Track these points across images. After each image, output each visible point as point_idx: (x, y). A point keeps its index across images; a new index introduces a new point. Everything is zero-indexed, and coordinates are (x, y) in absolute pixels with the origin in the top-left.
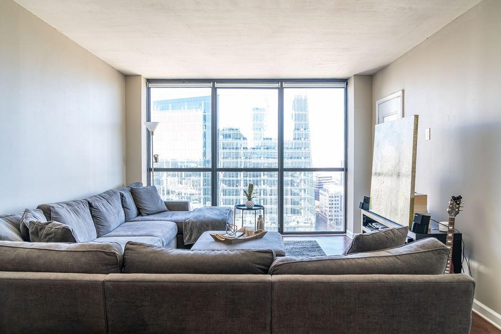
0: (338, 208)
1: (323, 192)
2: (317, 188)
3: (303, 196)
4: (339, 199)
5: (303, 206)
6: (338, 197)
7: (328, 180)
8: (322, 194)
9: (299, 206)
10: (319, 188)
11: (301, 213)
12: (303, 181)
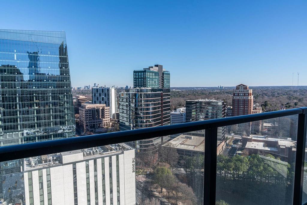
0: (91, 118)
1: (81, 109)
2: (77, 106)
3: (66, 112)
4: (92, 112)
5: (66, 119)
6: (91, 111)
7: (85, 100)
8: (81, 110)
9: (64, 119)
10: (79, 106)
11: (65, 124)
12: (66, 103)
